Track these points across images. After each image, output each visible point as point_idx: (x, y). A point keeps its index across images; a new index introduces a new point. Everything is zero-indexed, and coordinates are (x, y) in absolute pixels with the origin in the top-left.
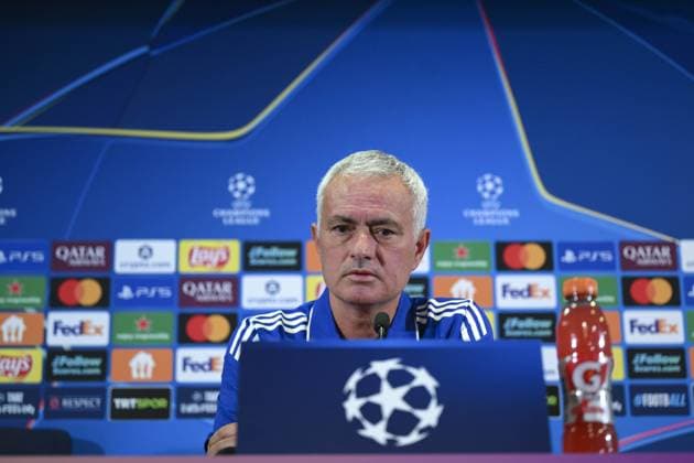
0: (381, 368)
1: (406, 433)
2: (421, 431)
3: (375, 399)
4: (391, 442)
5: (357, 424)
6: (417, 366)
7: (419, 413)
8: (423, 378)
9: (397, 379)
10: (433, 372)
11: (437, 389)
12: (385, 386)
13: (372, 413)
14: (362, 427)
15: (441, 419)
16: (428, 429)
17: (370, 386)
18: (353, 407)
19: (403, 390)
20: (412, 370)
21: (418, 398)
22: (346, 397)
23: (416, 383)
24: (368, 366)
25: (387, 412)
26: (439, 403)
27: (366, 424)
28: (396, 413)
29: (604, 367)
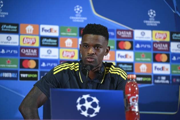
0: (85, 97)
1: (92, 114)
2: (96, 113)
3: (84, 105)
4: (88, 116)
5: (80, 111)
6: (94, 97)
7: (95, 109)
8: (95, 100)
9: (89, 100)
10: (98, 98)
11: (99, 103)
12: (86, 102)
13: (84, 108)
14: (81, 112)
15: (100, 110)
16: (97, 113)
17: (83, 101)
18: (79, 107)
19: (91, 103)
20: (93, 98)
21: (94, 105)
22: (77, 104)
23: (94, 101)
24: (82, 96)
25: (87, 108)
26: (99, 106)
27: (82, 111)
28: (89, 109)
29: (137, 97)
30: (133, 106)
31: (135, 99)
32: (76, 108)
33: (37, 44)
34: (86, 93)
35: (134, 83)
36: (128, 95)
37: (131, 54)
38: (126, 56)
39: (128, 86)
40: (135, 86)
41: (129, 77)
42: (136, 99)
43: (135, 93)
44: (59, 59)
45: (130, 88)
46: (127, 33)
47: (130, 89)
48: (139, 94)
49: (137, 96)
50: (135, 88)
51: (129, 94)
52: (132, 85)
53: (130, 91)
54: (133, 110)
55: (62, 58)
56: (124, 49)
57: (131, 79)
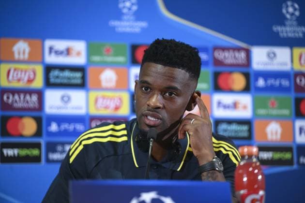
29: (262, 197)
31: (257, 200)
33: (38, 83)
34: (148, 189)
35: (254, 165)
36: (242, 192)
38: (235, 106)
39: (241, 171)
40: (256, 171)
41: (243, 152)
42: (261, 201)
43: (256, 186)
45: (245, 175)
46: (237, 54)
47: (245, 179)
48: (266, 190)
49: (261, 193)
50: (257, 175)
52: (251, 169)
53: (245, 183)
55: (93, 112)
56: (231, 91)
57: (247, 157)
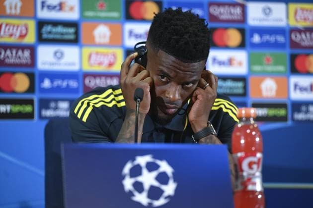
0: (142, 160)
1: (157, 198)
2: (166, 198)
3: (140, 179)
4: (150, 204)
5: (131, 194)
6: (161, 159)
7: (164, 187)
8: (165, 167)
9: (151, 167)
12: (145, 171)
13: (139, 187)
14: (133, 195)
15: (177, 190)
16: (169, 197)
17: (136, 171)
18: (128, 184)
21: (163, 178)
22: (123, 178)
24: (134, 160)
26: (175, 181)
27: (136, 193)
28: (152, 188)
29: (259, 160)
30: (249, 180)
31: (254, 163)
32: (122, 186)
35: (251, 127)
36: (239, 155)
37: (241, 56)
38: (230, 62)
39: (238, 134)
40: (254, 133)
41: (241, 113)
42: (258, 163)
43: (253, 149)
44: (81, 70)
45: (242, 137)
46: (233, 10)
47: (242, 141)
48: (263, 153)
49: (259, 155)
50: (254, 137)
51: (241, 151)
52: (248, 131)
53: (243, 146)
54: (250, 187)
55: (87, 68)
56: (226, 47)
57: (244, 119)
